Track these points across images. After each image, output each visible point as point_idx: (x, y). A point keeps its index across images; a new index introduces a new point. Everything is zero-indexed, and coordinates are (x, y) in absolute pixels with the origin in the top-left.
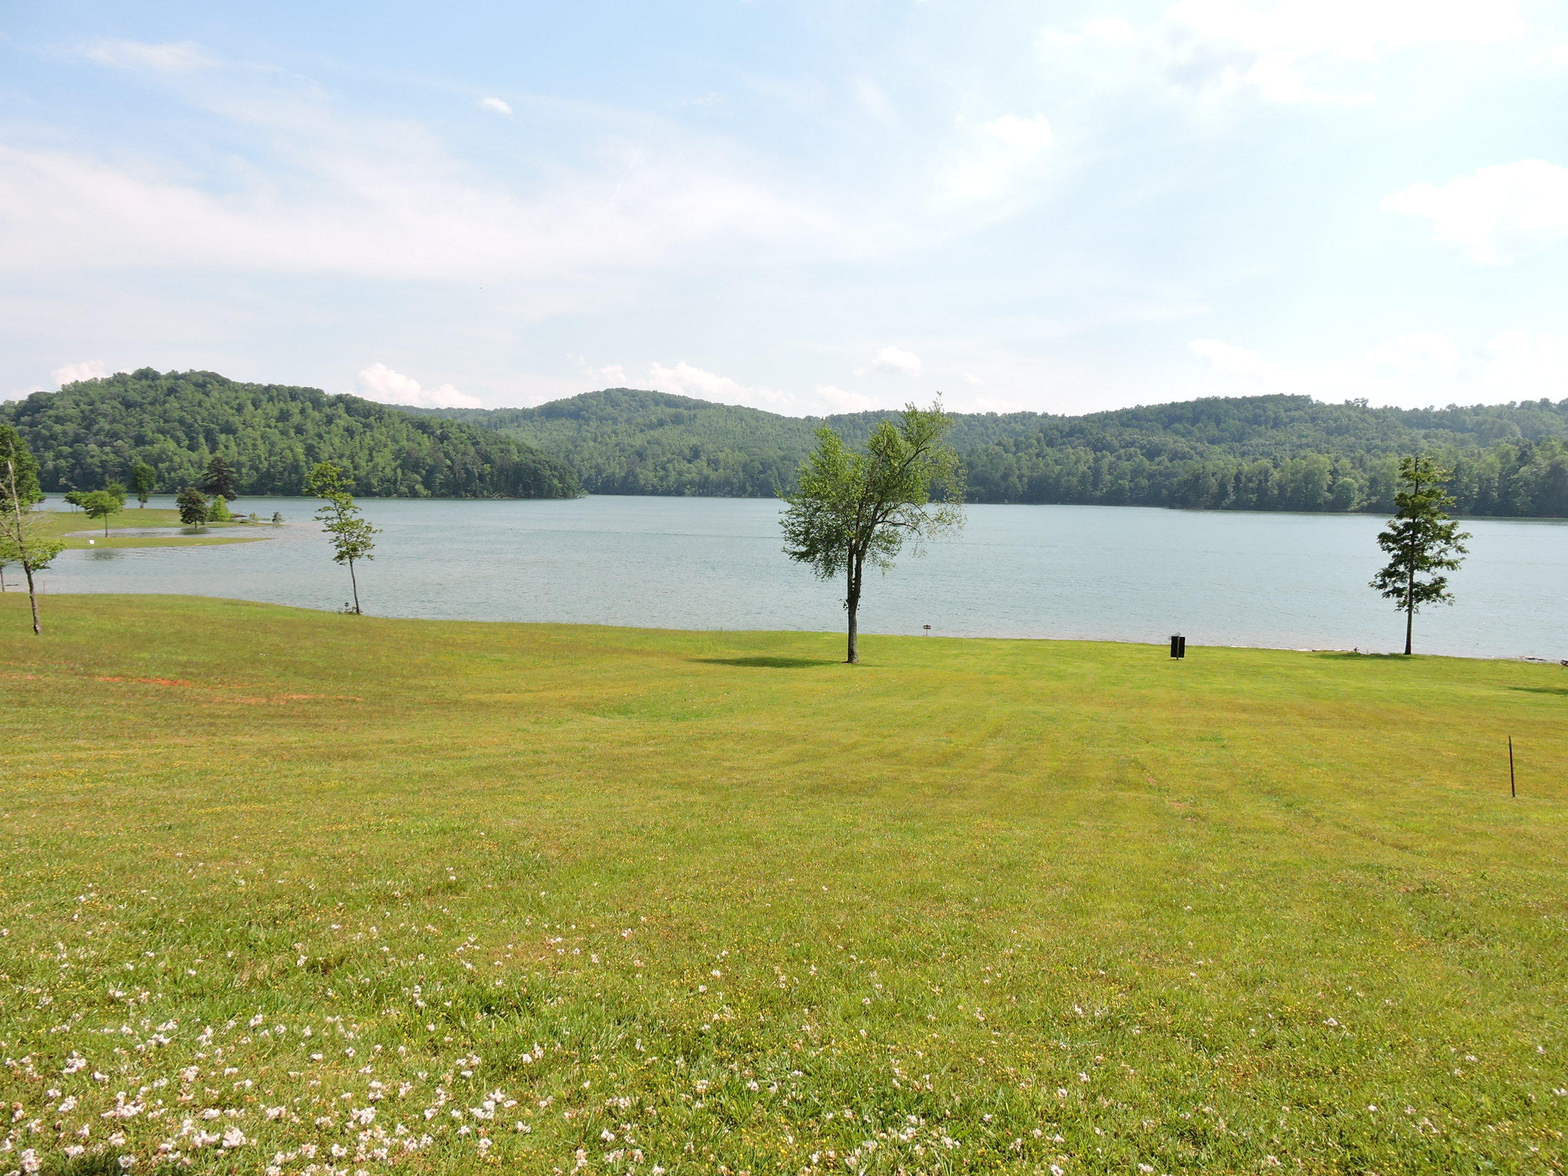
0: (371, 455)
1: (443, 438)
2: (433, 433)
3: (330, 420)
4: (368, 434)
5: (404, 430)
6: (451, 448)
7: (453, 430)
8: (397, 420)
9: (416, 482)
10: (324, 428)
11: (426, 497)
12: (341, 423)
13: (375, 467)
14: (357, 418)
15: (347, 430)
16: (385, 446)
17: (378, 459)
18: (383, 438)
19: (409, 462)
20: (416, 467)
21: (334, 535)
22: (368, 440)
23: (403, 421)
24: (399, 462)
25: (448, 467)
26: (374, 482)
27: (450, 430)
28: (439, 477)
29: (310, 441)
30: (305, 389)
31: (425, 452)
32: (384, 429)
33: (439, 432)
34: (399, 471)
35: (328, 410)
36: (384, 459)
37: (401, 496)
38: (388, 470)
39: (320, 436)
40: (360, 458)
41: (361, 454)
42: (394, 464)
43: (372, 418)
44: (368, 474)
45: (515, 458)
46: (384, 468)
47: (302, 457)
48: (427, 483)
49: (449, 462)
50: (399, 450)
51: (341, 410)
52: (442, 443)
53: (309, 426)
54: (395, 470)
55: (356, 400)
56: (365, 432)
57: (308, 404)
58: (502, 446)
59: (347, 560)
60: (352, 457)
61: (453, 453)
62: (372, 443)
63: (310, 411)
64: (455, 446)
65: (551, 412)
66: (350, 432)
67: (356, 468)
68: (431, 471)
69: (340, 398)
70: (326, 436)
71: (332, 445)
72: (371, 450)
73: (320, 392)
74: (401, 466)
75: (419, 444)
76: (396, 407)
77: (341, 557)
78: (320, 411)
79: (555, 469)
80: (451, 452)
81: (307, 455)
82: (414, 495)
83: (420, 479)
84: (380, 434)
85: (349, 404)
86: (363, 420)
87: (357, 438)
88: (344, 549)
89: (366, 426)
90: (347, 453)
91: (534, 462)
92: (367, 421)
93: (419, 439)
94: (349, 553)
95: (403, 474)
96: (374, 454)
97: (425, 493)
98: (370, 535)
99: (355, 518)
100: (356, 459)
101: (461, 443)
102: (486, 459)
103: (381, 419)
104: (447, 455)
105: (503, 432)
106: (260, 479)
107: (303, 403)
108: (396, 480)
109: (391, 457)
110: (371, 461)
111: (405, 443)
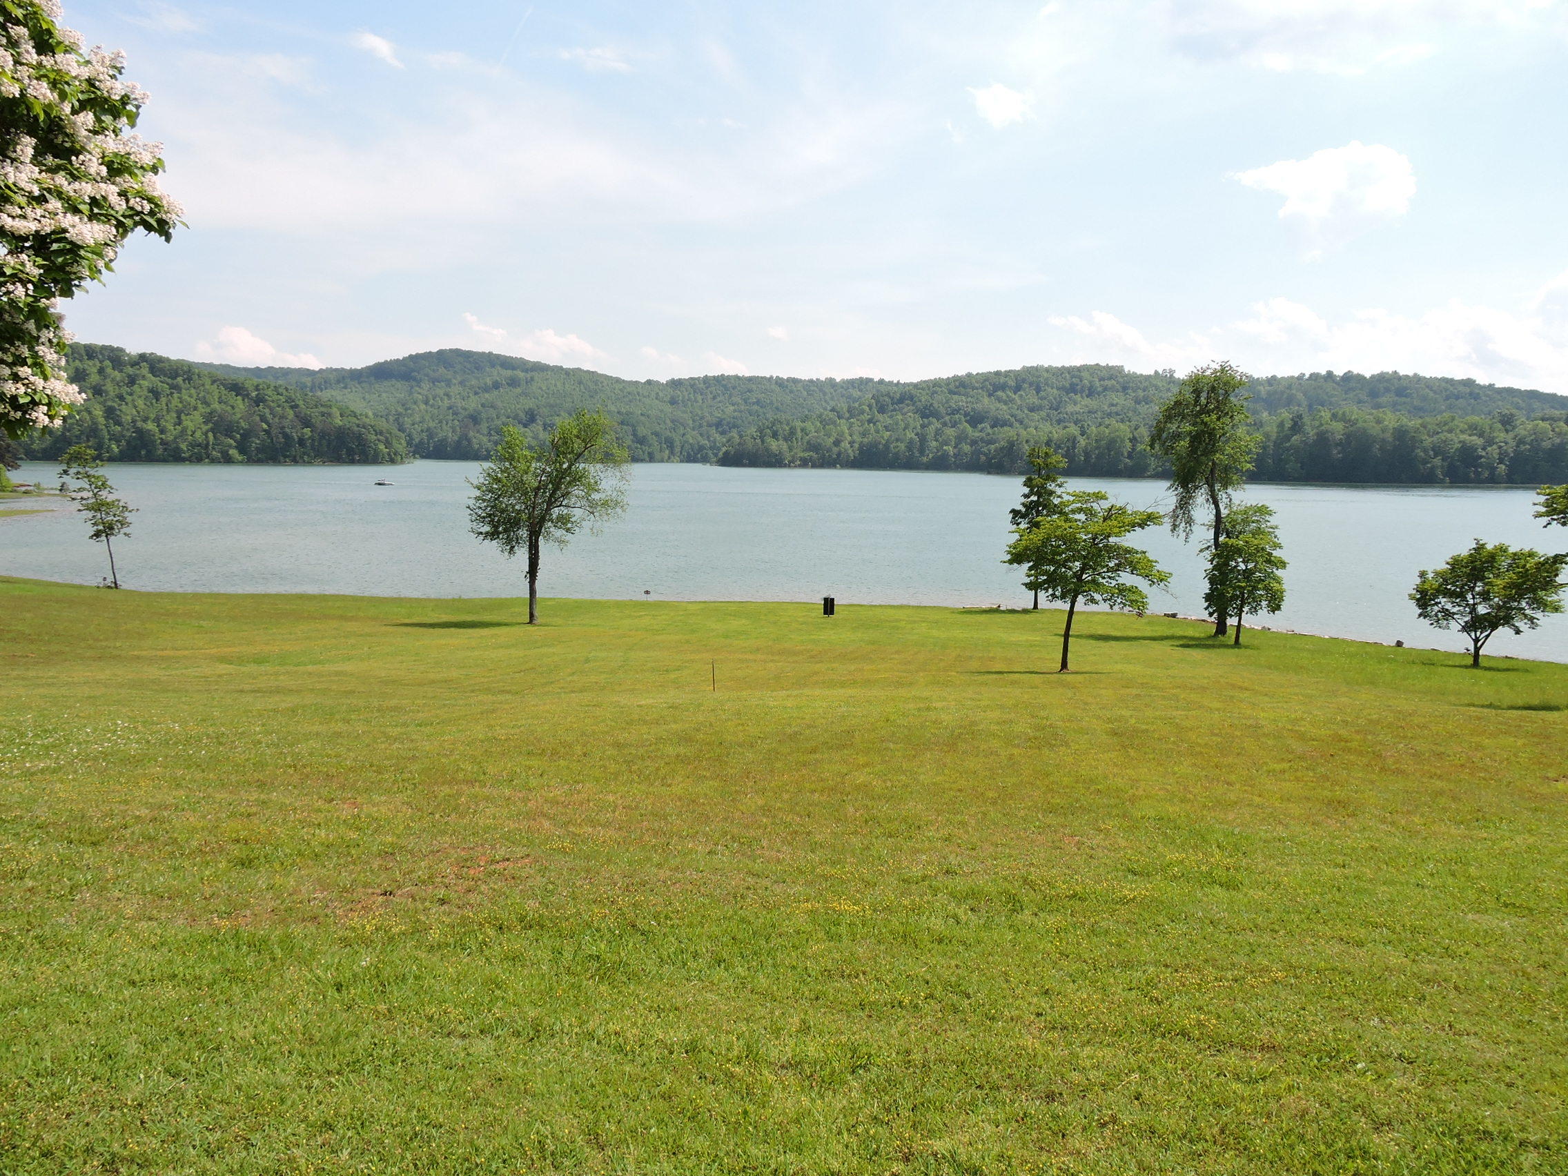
0: (179, 417)
1: (259, 400)
2: (248, 395)
3: (132, 381)
4: (176, 395)
5: (215, 391)
6: (267, 411)
7: (269, 392)
8: (208, 381)
9: (230, 446)
10: (125, 390)
11: (241, 463)
12: (145, 383)
13: (184, 431)
14: (163, 378)
15: (151, 391)
16: (195, 409)
17: (188, 423)
18: (193, 401)
19: (221, 426)
20: (229, 432)
21: (90, 514)
22: (175, 402)
23: (213, 382)
24: (210, 425)
25: (265, 431)
26: (184, 446)
27: (266, 392)
28: (255, 442)
29: (109, 403)
30: (104, 348)
31: (239, 416)
32: (193, 391)
33: (254, 394)
34: (210, 435)
35: (130, 370)
36: (194, 422)
37: (214, 461)
38: (198, 434)
39: (121, 398)
40: (167, 421)
41: (168, 418)
42: (205, 428)
43: (180, 379)
44: (175, 438)
45: (338, 421)
46: (194, 432)
47: (102, 420)
48: (242, 449)
49: (265, 426)
50: (211, 413)
51: (145, 370)
52: (258, 406)
53: (109, 387)
54: (206, 434)
55: (161, 360)
56: (172, 393)
57: (107, 363)
58: (322, 409)
59: (103, 538)
60: (157, 420)
61: (269, 417)
62: (180, 405)
63: (109, 370)
64: (271, 409)
65: (381, 372)
66: (155, 393)
67: (162, 432)
68: (246, 435)
69: (143, 357)
70: (129, 398)
71: (135, 407)
72: (179, 413)
73: (121, 350)
74: (212, 430)
75: (233, 407)
76: (211, 365)
77: (97, 534)
78: (121, 371)
79: (381, 433)
80: (268, 415)
81: (107, 418)
82: (227, 460)
83: (234, 444)
84: (188, 395)
85: (153, 363)
86: (170, 381)
87: (164, 400)
88: (101, 527)
89: (172, 387)
90: (152, 416)
91: (358, 426)
92: (175, 382)
93: (231, 402)
94: (105, 531)
95: (214, 436)
96: (183, 417)
97: (240, 458)
98: (127, 514)
99: (110, 498)
100: (163, 423)
101: (279, 406)
102: (306, 422)
103: (189, 379)
104: (263, 419)
105: (325, 395)
106: (55, 442)
107: (101, 362)
108: (208, 444)
109: (201, 420)
110: (179, 424)
111: (216, 406)
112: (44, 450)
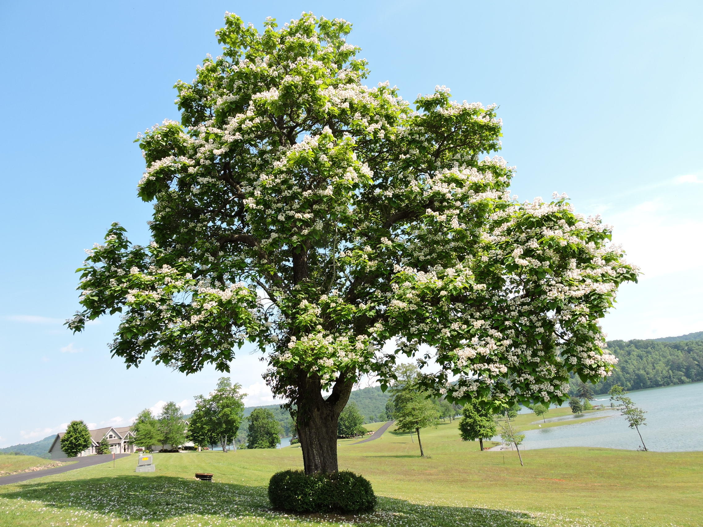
0: (653, 366)
1: (689, 351)
2: (683, 349)
3: (629, 353)
4: (649, 356)
5: (667, 351)
6: (695, 355)
7: (694, 345)
8: (662, 346)
9: (681, 375)
10: (627, 358)
11: (689, 382)
12: (635, 353)
13: (657, 371)
14: (642, 349)
15: (638, 356)
16: (660, 360)
17: (658, 367)
18: (658, 357)
19: (675, 367)
20: (679, 368)
21: (626, 416)
22: (650, 359)
23: (665, 346)
24: (669, 367)
25: (697, 365)
26: (659, 379)
27: (692, 346)
28: (693, 372)
29: (622, 365)
30: (614, 341)
31: (682, 360)
32: (657, 353)
33: (686, 348)
34: (670, 371)
35: (627, 349)
36: (661, 366)
37: (675, 384)
38: (664, 372)
39: (626, 362)
41: (649, 367)
42: (667, 369)
43: (649, 348)
44: (654, 376)
46: (662, 372)
47: (621, 373)
48: (688, 375)
49: (696, 363)
50: (668, 361)
51: (633, 348)
52: (690, 353)
54: (668, 371)
55: (639, 341)
56: (647, 355)
57: (617, 347)
59: (635, 427)
60: (644, 369)
61: (697, 358)
62: (653, 360)
63: (618, 351)
64: (697, 353)
66: (640, 357)
67: (647, 374)
68: (688, 369)
69: (631, 342)
70: (629, 361)
71: (633, 364)
72: (653, 364)
73: (621, 341)
74: (670, 369)
75: (677, 356)
76: (662, 339)
77: (632, 425)
78: (623, 350)
80: (696, 357)
81: (622, 371)
82: (682, 382)
83: (683, 374)
84: (655, 355)
85: (636, 344)
86: (646, 350)
87: (644, 359)
88: (632, 422)
89: (647, 352)
90: (641, 367)
92: (647, 350)
93: (676, 354)
94: (635, 423)
96: (655, 365)
97: (688, 380)
98: (642, 414)
99: (634, 408)
100: (647, 369)
101: (701, 351)
103: (654, 347)
104: (694, 359)
106: (604, 386)
107: (614, 348)
108: (670, 376)
109: (664, 365)
110: (654, 369)
111: (669, 357)
112: (601, 390)
